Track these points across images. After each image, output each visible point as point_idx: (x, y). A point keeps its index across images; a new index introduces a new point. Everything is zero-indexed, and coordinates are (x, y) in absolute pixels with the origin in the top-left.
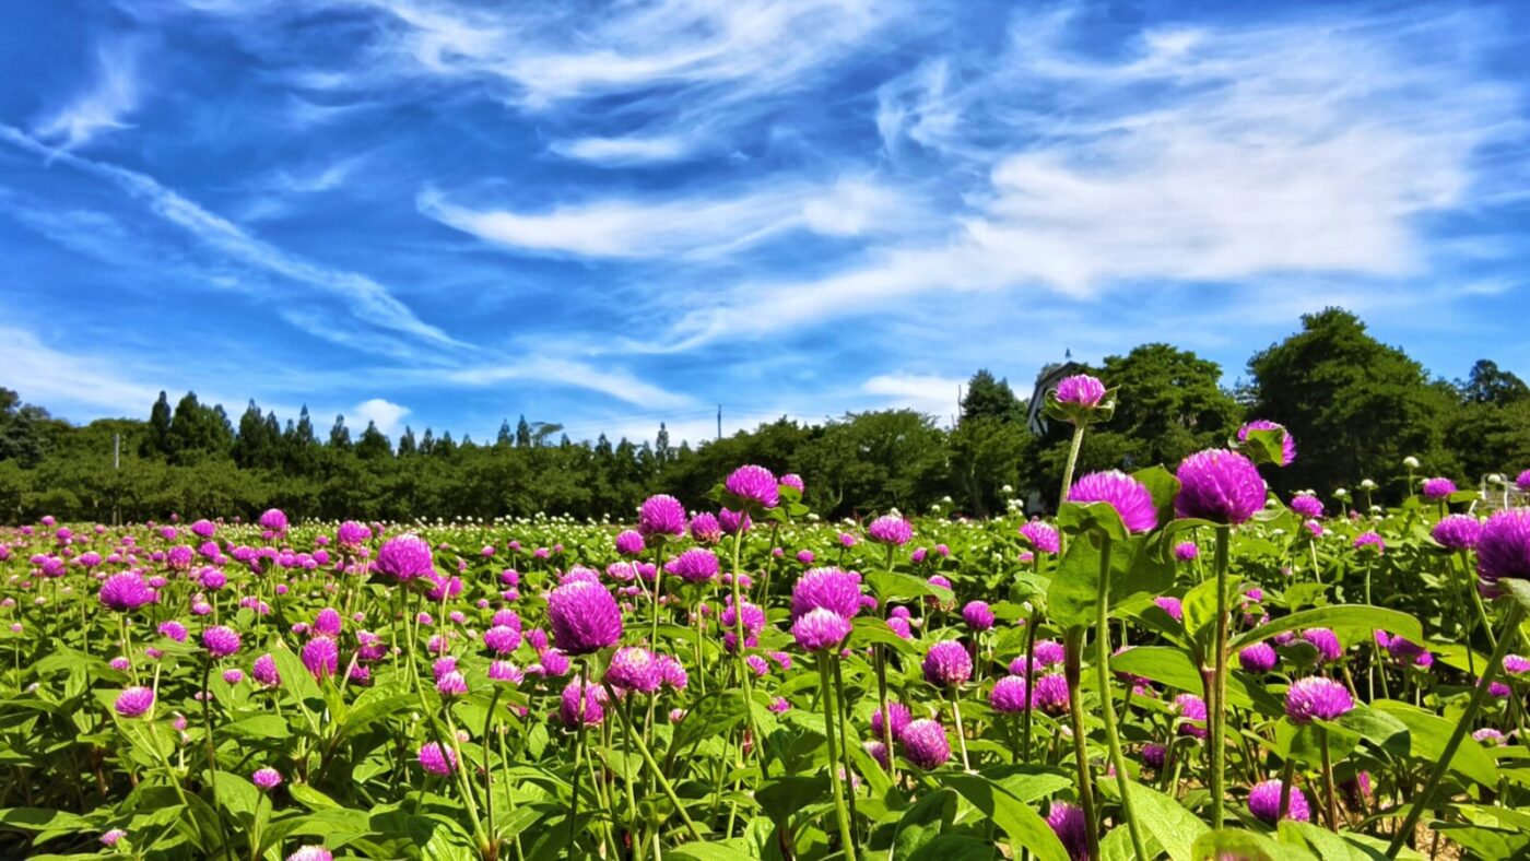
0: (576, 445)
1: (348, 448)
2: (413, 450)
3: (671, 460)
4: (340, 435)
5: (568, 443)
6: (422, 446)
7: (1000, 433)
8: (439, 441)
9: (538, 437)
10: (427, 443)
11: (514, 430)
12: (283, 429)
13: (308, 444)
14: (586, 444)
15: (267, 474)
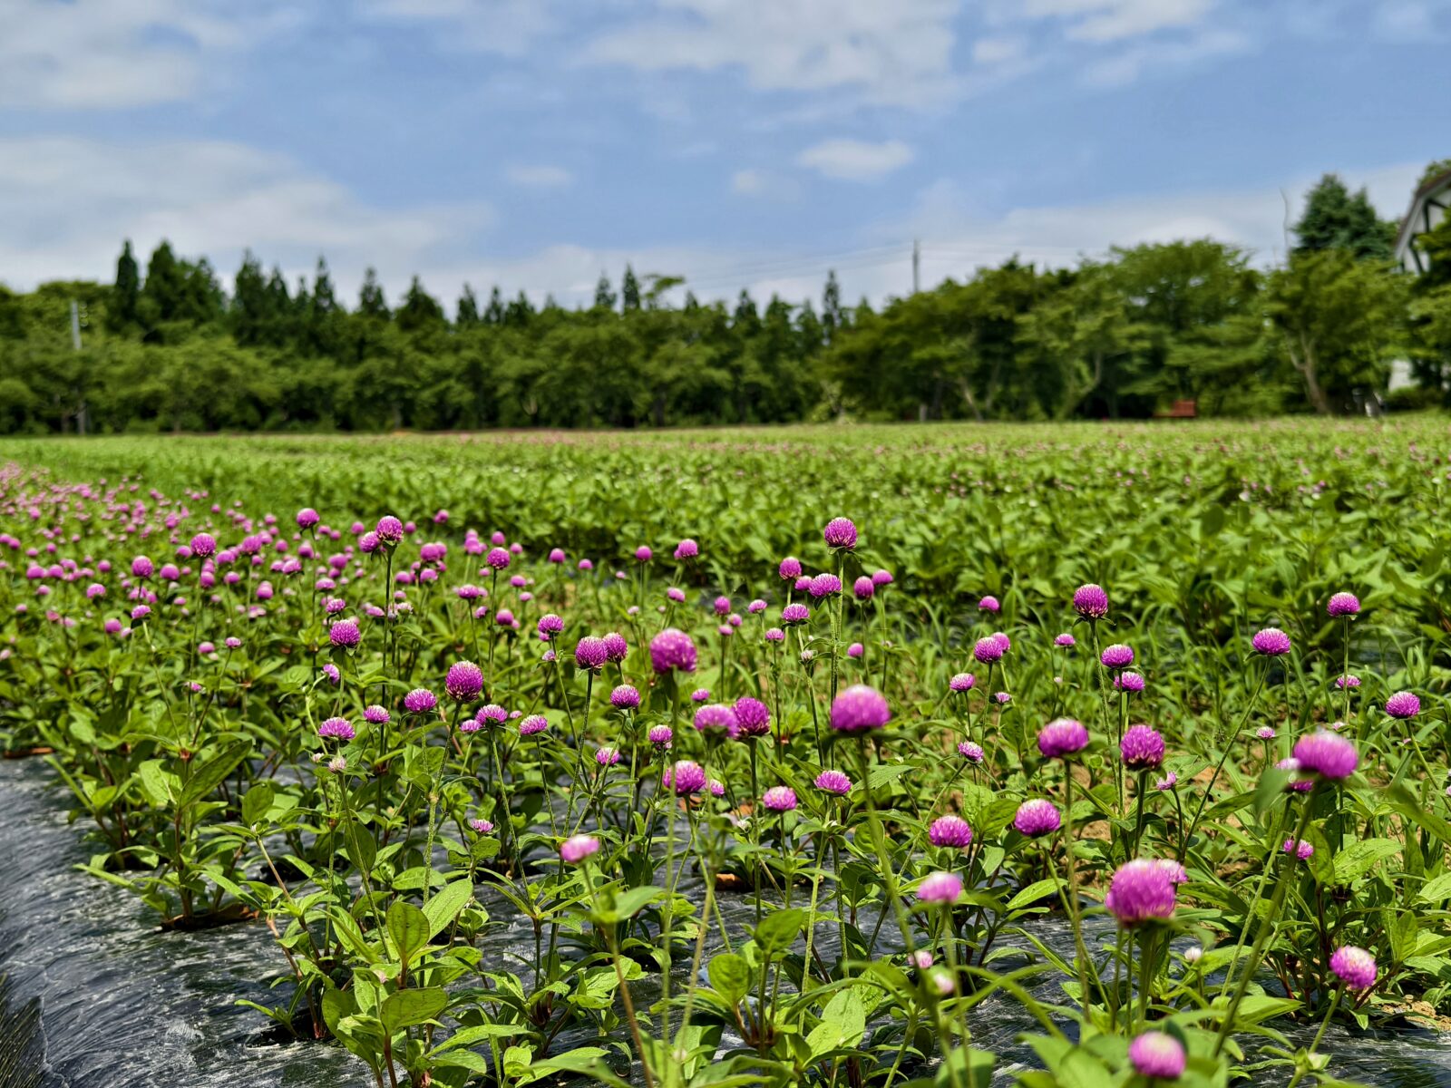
0: (706, 308)
1: (385, 315)
2: (476, 316)
3: (846, 327)
4: (371, 298)
5: (695, 303)
6: (488, 312)
7: (1351, 273)
8: (512, 305)
9: (651, 295)
10: (495, 307)
11: (617, 287)
12: (293, 292)
13: (330, 312)
14: (720, 306)
15: (278, 355)
